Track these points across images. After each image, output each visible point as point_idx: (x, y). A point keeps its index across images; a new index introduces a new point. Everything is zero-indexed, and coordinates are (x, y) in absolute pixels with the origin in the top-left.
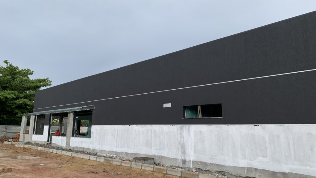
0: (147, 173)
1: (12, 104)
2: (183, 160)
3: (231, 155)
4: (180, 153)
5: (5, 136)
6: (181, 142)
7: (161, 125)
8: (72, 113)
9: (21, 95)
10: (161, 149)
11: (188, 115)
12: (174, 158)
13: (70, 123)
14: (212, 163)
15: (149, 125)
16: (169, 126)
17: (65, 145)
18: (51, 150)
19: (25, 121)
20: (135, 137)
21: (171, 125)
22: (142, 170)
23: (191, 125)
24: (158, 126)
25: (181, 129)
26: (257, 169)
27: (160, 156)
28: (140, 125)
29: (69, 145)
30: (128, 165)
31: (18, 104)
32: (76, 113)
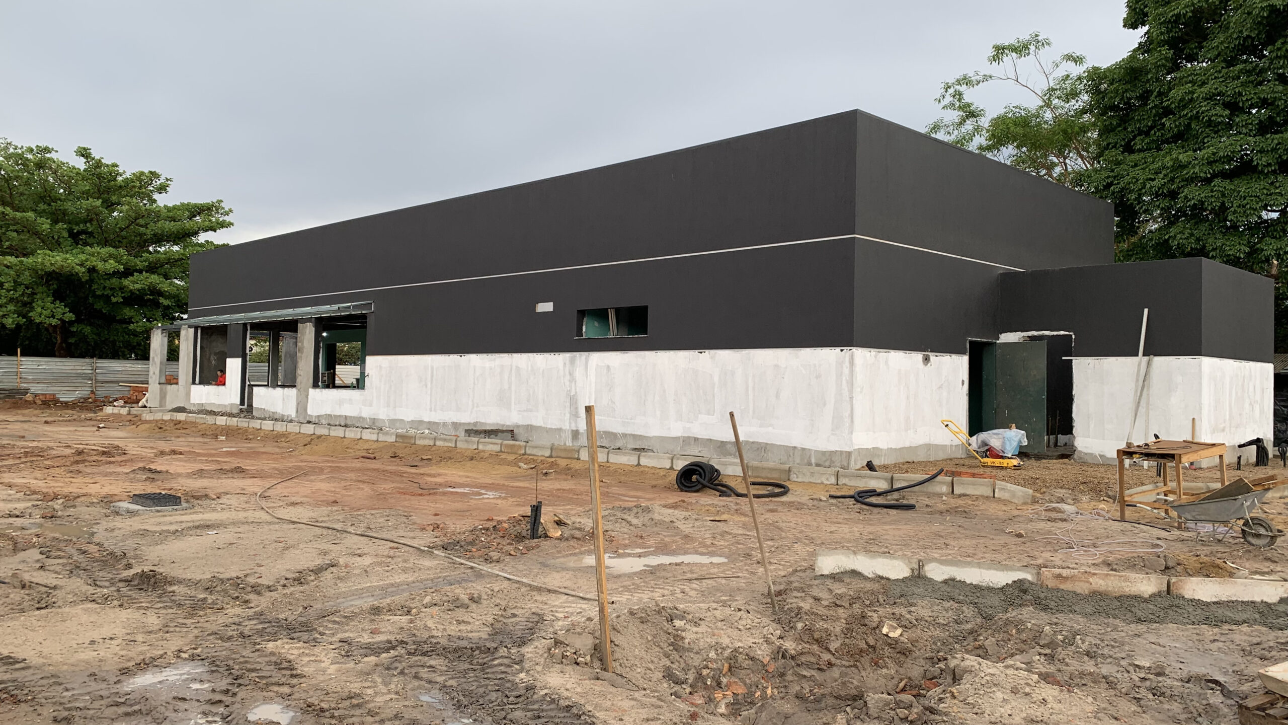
0: (487, 455)
1: (111, 289)
2: (572, 431)
3: (658, 413)
4: (568, 415)
5: (93, 392)
6: (570, 391)
7: (530, 355)
8: (310, 321)
9: (139, 263)
10: (531, 411)
11: (589, 329)
12: (556, 427)
13: (305, 350)
14: (627, 433)
15: (506, 355)
16: (547, 356)
17: (295, 412)
18: (256, 424)
19: (162, 345)
20: (474, 383)
21: (552, 354)
22: (477, 451)
23: (591, 353)
24: (525, 356)
25: (572, 361)
26: (698, 439)
27: (528, 425)
28: (485, 355)
29: (306, 410)
30: (450, 445)
31: (131, 290)
32: (321, 323)
